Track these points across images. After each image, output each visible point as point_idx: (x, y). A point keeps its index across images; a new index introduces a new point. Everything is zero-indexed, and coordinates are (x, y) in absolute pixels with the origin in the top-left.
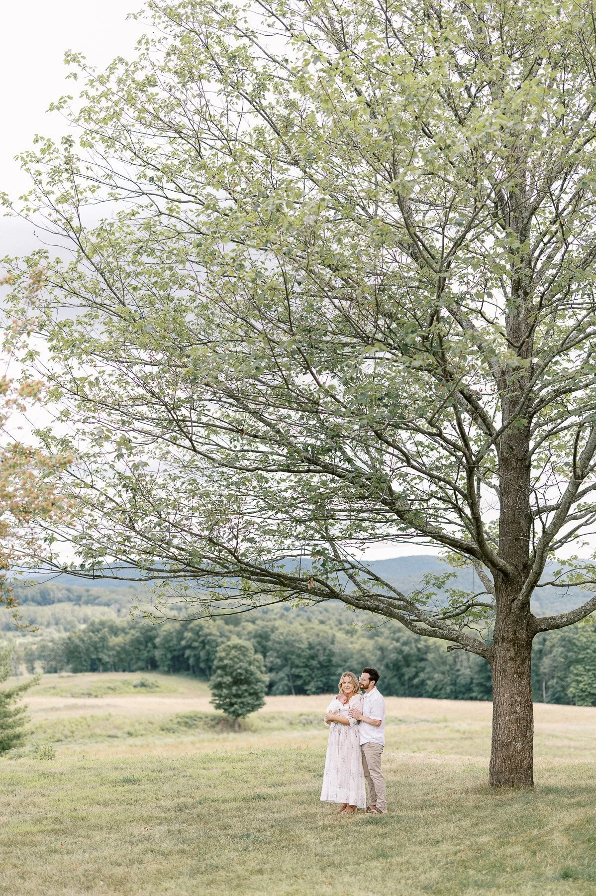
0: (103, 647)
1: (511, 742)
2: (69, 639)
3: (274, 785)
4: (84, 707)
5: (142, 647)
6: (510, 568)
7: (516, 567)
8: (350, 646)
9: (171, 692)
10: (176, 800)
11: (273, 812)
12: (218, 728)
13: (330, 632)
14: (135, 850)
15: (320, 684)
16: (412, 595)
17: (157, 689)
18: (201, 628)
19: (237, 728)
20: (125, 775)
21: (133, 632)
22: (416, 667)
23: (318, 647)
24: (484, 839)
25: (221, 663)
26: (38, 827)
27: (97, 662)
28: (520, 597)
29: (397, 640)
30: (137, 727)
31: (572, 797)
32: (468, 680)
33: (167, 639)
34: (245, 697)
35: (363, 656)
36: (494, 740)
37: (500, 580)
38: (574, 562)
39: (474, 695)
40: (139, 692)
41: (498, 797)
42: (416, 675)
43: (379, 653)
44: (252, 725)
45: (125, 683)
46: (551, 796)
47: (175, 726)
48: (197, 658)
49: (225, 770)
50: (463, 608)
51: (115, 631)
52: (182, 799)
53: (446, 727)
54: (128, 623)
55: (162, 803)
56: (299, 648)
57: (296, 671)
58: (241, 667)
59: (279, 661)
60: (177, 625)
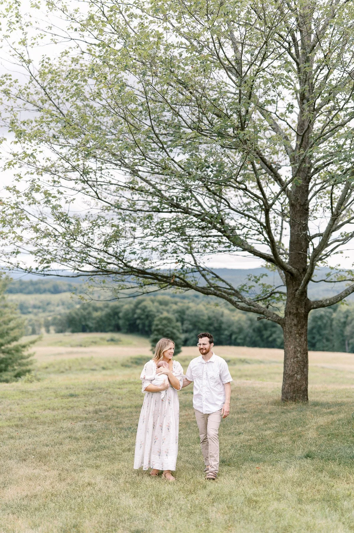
0: (89, 318)
1: (294, 374)
2: (70, 313)
4: (77, 353)
5: (112, 318)
6: (294, 271)
7: (298, 270)
8: (233, 318)
9: (129, 344)
10: (96, 407)
13: (221, 310)
14: (61, 437)
16: (240, 287)
17: (120, 342)
18: (146, 307)
20: (71, 392)
21: (106, 309)
22: (270, 331)
23: (214, 319)
24: (268, 432)
25: (157, 328)
26: (7, 423)
27: (86, 327)
28: (300, 288)
30: (108, 364)
31: (329, 408)
33: (126, 314)
35: (240, 324)
36: (285, 374)
37: (289, 277)
38: (339, 268)
40: (110, 344)
41: (285, 408)
42: (271, 335)
43: (249, 322)
45: (102, 339)
46: (317, 408)
47: (130, 364)
48: (144, 325)
50: (269, 295)
51: (96, 309)
52: (100, 406)
54: (104, 305)
55: (87, 409)
56: (203, 319)
58: (168, 330)
59: (191, 327)
60: (132, 306)
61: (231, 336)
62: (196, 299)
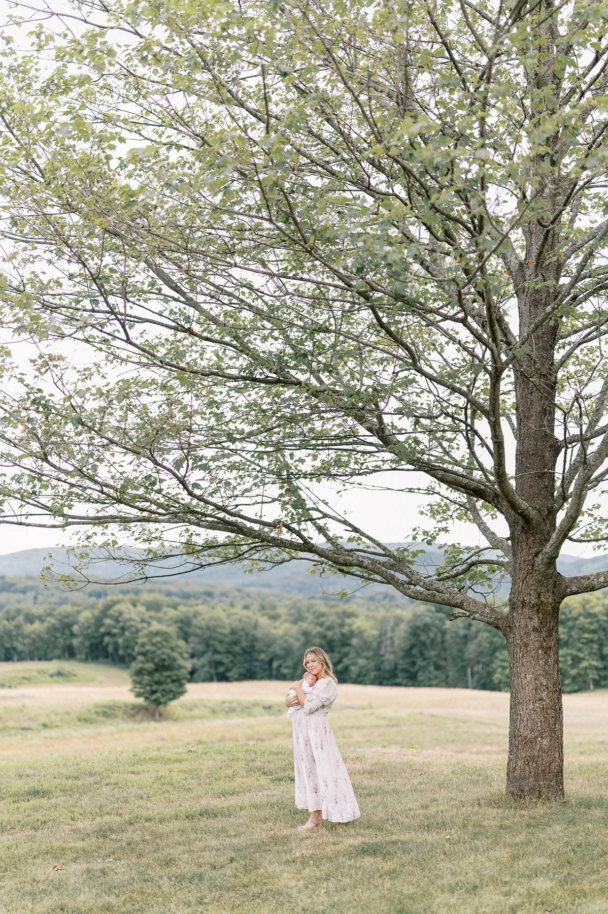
0: (18, 635)
1: (536, 738)
3: (224, 794)
5: (58, 635)
6: (533, 513)
7: (539, 511)
8: (274, 631)
9: (90, 681)
10: (98, 820)
11: (229, 836)
12: (138, 717)
13: (254, 617)
15: (243, 671)
17: (74, 678)
18: (121, 613)
19: (157, 717)
20: (31, 785)
21: (49, 619)
22: (339, 652)
23: (242, 633)
25: (142, 650)
27: (12, 651)
28: (548, 549)
29: (321, 625)
30: (53, 718)
32: (392, 666)
33: (85, 626)
34: (167, 684)
35: (286, 641)
39: (398, 681)
40: (56, 682)
43: (303, 639)
44: (174, 714)
45: (41, 672)
47: (94, 716)
48: (116, 646)
49: (160, 774)
50: (463, 567)
51: (30, 619)
52: (106, 818)
53: (372, 714)
54: (45, 611)
56: (222, 634)
57: (217, 657)
58: (163, 653)
59: (201, 647)
60: (97, 612)
61: (270, 662)
62: (208, 599)
